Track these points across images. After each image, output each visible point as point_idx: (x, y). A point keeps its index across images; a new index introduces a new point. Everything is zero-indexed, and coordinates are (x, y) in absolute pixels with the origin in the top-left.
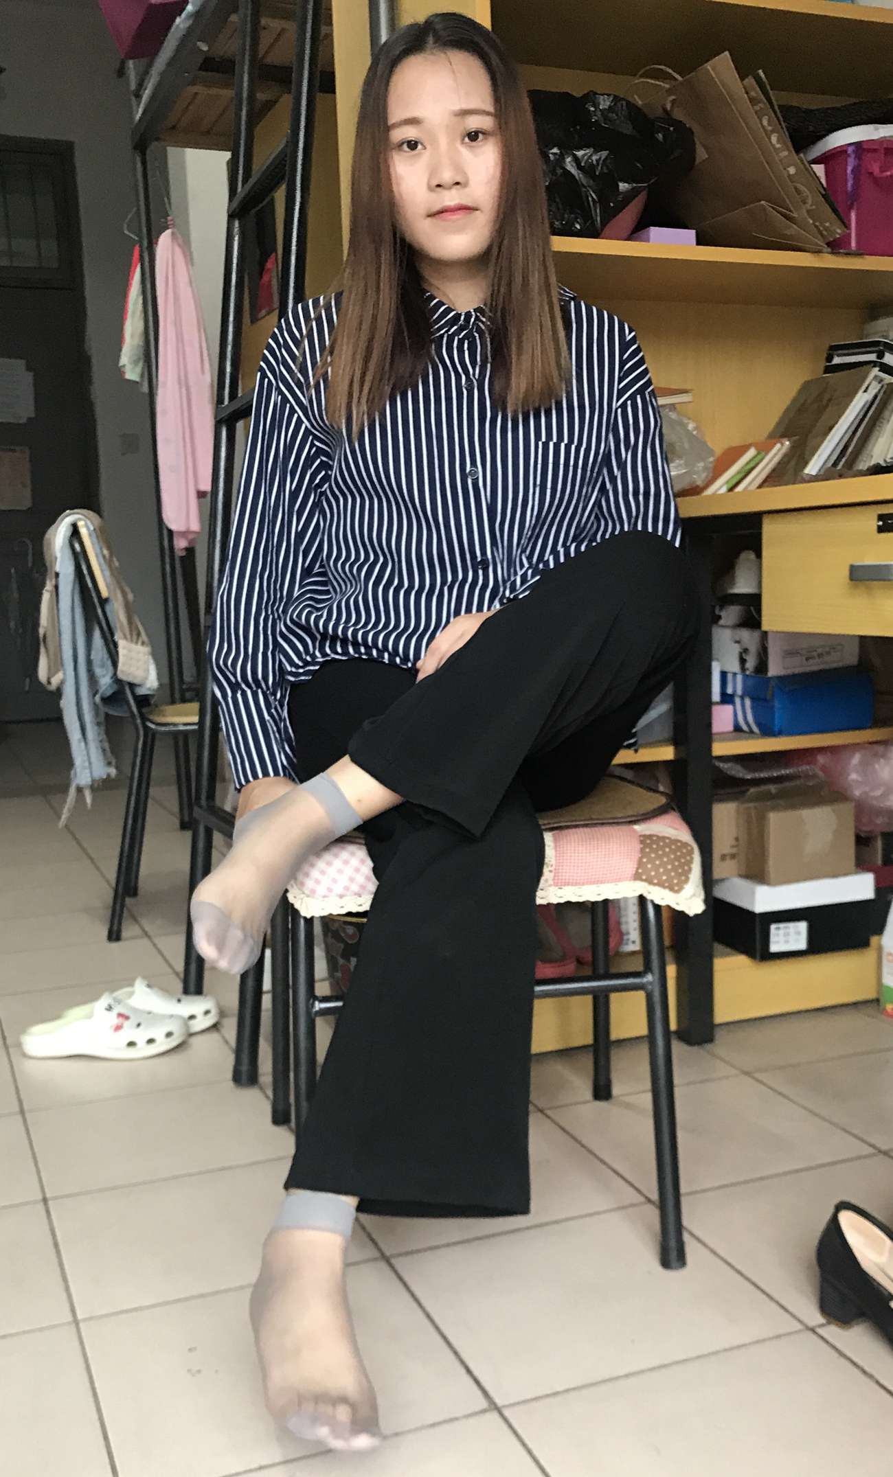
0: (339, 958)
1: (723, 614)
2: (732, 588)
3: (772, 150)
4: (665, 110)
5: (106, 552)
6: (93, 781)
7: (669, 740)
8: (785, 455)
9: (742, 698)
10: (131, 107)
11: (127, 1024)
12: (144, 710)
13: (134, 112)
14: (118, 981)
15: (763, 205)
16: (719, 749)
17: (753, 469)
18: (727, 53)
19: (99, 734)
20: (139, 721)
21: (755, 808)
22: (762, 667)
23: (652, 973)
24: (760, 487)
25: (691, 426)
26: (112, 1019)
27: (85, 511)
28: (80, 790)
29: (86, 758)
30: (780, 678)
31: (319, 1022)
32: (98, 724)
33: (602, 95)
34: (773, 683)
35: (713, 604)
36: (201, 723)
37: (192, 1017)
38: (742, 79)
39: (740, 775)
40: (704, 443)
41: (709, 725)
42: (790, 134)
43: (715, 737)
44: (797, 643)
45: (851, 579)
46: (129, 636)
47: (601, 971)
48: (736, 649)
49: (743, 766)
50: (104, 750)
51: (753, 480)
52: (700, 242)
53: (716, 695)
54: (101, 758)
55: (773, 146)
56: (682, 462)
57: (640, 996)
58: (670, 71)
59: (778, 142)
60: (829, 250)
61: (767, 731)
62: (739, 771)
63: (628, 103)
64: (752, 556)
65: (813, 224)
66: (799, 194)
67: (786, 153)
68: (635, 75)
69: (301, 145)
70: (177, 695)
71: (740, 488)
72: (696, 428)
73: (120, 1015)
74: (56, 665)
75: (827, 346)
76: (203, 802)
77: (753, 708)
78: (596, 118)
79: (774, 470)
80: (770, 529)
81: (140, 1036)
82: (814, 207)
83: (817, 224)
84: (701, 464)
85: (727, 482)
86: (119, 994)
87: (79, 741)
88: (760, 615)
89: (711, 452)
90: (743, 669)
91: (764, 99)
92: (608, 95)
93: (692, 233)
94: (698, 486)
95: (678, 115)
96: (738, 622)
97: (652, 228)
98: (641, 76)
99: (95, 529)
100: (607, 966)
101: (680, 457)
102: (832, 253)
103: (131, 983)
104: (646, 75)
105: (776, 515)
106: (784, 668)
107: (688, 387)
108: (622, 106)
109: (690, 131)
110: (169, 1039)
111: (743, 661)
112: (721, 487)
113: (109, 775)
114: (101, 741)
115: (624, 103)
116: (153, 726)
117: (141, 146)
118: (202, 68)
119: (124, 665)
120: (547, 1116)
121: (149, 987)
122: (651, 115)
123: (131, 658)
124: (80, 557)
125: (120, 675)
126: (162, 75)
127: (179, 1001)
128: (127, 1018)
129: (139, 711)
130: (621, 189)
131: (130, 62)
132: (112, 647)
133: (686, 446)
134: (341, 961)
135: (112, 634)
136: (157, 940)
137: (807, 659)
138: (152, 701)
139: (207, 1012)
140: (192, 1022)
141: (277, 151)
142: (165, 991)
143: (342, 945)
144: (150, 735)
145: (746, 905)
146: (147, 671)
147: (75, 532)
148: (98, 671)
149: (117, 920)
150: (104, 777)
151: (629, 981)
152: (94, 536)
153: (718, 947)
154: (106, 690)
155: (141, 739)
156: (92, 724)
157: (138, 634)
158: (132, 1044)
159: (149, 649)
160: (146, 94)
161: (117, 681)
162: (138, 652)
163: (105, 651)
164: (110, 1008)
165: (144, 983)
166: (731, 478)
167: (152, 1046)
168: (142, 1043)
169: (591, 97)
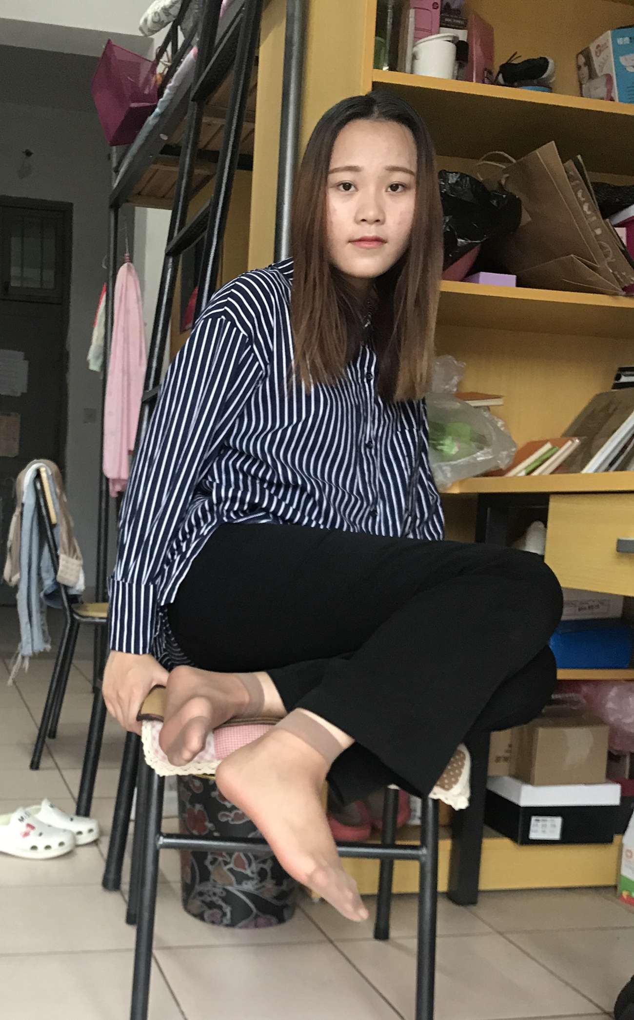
0: (186, 805)
3: (583, 215)
4: (500, 184)
5: (58, 491)
6: (34, 653)
8: (575, 450)
10: (111, 179)
11: (32, 832)
12: (73, 606)
13: (113, 182)
15: (572, 257)
17: (547, 459)
18: (553, 142)
19: (42, 620)
20: (68, 613)
23: (427, 847)
24: (553, 473)
25: (500, 424)
26: (23, 828)
27: (47, 461)
28: (23, 658)
29: (30, 636)
32: (42, 612)
33: (452, 173)
34: (565, 625)
37: (79, 833)
38: (563, 162)
40: (510, 438)
42: (599, 204)
44: (572, 596)
45: (618, 551)
46: (67, 550)
47: (388, 841)
50: (44, 632)
51: (546, 468)
52: (519, 284)
54: (41, 636)
55: (584, 212)
56: (490, 450)
57: (416, 864)
58: (506, 155)
59: (589, 209)
60: (624, 293)
63: (471, 178)
64: (540, 525)
65: (613, 273)
66: (602, 250)
67: (594, 218)
68: (479, 159)
69: (220, 205)
70: (100, 596)
71: (536, 473)
72: (505, 425)
73: (28, 825)
74: (17, 568)
75: (616, 367)
78: (445, 190)
80: (554, 505)
82: (614, 260)
83: (616, 273)
85: (526, 468)
86: (29, 809)
87: (26, 624)
89: (515, 446)
91: (580, 177)
92: (456, 173)
93: (513, 278)
94: (501, 470)
95: (510, 188)
97: (482, 272)
98: (483, 160)
100: (393, 840)
101: (488, 446)
102: (626, 296)
103: (40, 804)
104: (490, 158)
105: (562, 495)
107: (500, 394)
108: (466, 181)
109: (519, 201)
110: (61, 848)
112: (520, 471)
113: (45, 649)
114: (43, 625)
115: (468, 179)
116: (77, 617)
117: (115, 206)
118: (162, 152)
119: (62, 571)
120: (336, 947)
121: (52, 806)
122: (489, 188)
123: (67, 568)
124: (39, 494)
125: (59, 579)
126: (135, 157)
127: (72, 820)
128: (33, 828)
129: (70, 607)
130: (459, 244)
131: (114, 148)
132: (55, 559)
133: (494, 438)
134: (188, 806)
135: (56, 550)
136: (64, 773)
137: (580, 610)
138: (80, 600)
139: (91, 831)
140: (79, 837)
141: (203, 209)
142: (63, 811)
143: (190, 794)
144: (76, 625)
145: (513, 799)
146: (78, 577)
147: (38, 475)
148: (44, 575)
149: (37, 754)
150: (42, 650)
151: (409, 852)
152: (51, 479)
153: (487, 829)
154: (49, 589)
155: (68, 626)
156: (37, 612)
157: (75, 551)
158: (34, 848)
159: (81, 562)
160: (122, 170)
161: (56, 583)
162: (73, 564)
163: (50, 561)
164: (22, 819)
165: (49, 803)
166: (529, 465)
167: (48, 851)
168: (41, 848)
169: (443, 174)
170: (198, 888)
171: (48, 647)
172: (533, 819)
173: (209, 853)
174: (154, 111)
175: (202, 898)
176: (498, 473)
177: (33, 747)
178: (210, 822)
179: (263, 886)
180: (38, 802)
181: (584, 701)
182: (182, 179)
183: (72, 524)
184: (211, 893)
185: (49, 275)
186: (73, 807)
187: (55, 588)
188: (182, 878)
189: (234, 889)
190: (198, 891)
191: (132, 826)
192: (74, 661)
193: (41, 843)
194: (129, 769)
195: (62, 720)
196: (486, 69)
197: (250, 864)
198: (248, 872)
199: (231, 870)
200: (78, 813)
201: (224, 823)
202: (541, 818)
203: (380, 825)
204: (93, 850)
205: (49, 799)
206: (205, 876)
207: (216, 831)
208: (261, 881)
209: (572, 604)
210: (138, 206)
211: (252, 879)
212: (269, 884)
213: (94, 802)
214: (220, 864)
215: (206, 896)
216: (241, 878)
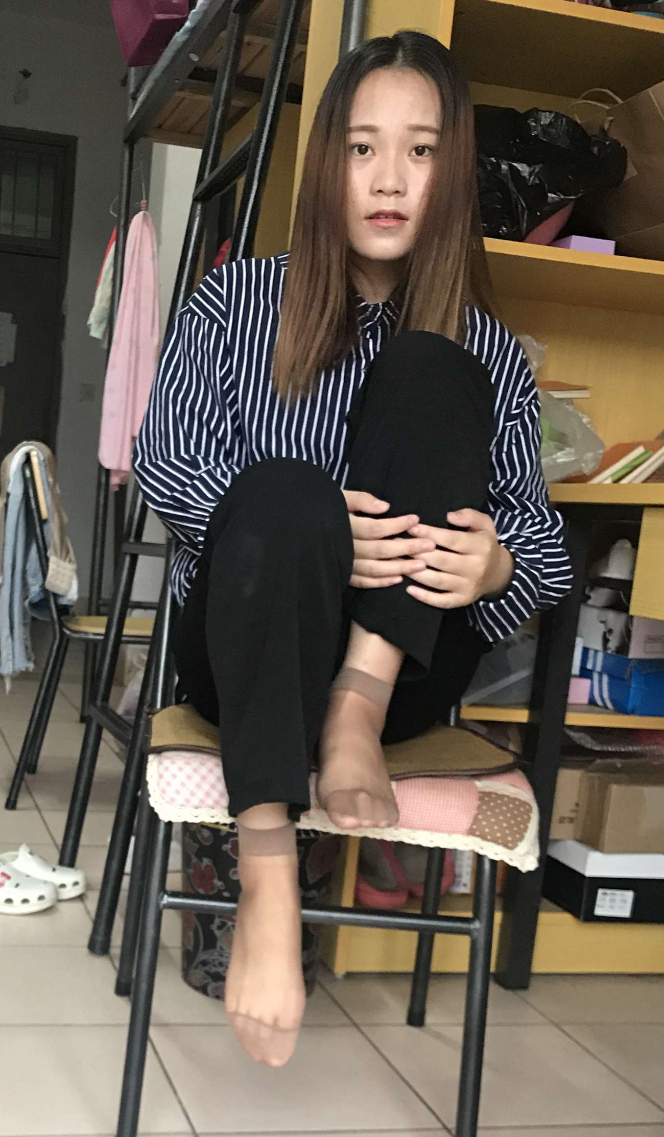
0: (193, 856)
1: (592, 595)
2: (606, 572)
4: (602, 128)
6: (14, 672)
7: (525, 704)
9: (600, 674)
10: (127, 105)
12: (63, 618)
13: (129, 112)
14: (8, 845)
16: (572, 719)
17: (639, 465)
19: (24, 633)
20: (57, 626)
21: (599, 778)
22: (623, 648)
23: (479, 920)
24: (645, 481)
25: (585, 420)
27: (38, 444)
29: (11, 652)
30: (640, 661)
31: (167, 915)
32: (25, 625)
33: (545, 112)
34: (632, 664)
36: (107, 635)
37: (63, 886)
39: (589, 746)
40: (597, 436)
41: (566, 695)
43: (569, 707)
44: (660, 629)
46: (59, 552)
47: (429, 910)
48: (602, 628)
49: (593, 738)
50: (26, 648)
51: (638, 475)
52: (618, 252)
53: (576, 670)
54: (24, 653)
56: (573, 450)
57: (467, 940)
58: (611, 94)
61: (621, 708)
62: (587, 742)
63: (568, 120)
64: (628, 545)
69: (264, 140)
70: (94, 609)
71: (624, 482)
72: (589, 423)
73: (3, 874)
76: (99, 703)
77: (609, 687)
78: (536, 132)
80: (649, 521)
85: (612, 475)
86: (4, 856)
87: (7, 637)
89: (603, 447)
90: (605, 647)
92: (550, 112)
93: (612, 243)
94: (585, 475)
95: (614, 133)
96: (606, 604)
97: (573, 236)
98: (584, 98)
99: (44, 460)
100: (435, 910)
101: (570, 446)
103: (17, 850)
105: (656, 509)
106: (644, 652)
107: (587, 385)
108: (562, 123)
109: (624, 151)
110: (40, 902)
111: (606, 641)
112: (606, 479)
113: (27, 668)
114: (25, 639)
115: (564, 120)
116: (68, 632)
117: (131, 140)
118: (191, 77)
119: (52, 576)
120: (362, 1033)
121: (31, 853)
122: (589, 133)
123: (58, 573)
124: (28, 482)
125: (48, 586)
126: (157, 81)
127: (54, 870)
128: (9, 878)
129: (59, 618)
130: (549, 200)
131: (133, 69)
132: (44, 560)
133: (579, 436)
134: (195, 860)
135: (46, 550)
136: (45, 814)
138: (72, 610)
139: (76, 884)
140: (62, 890)
141: (241, 146)
142: (44, 860)
143: (197, 846)
144: (65, 641)
145: (577, 867)
146: (70, 585)
147: (28, 461)
148: (30, 580)
149: (14, 791)
150: (23, 669)
151: (456, 924)
152: (43, 464)
153: (545, 902)
154: (35, 596)
155: (57, 642)
156: (19, 623)
157: (68, 552)
158: (9, 901)
159: (74, 566)
160: (141, 98)
161: (44, 590)
162: (65, 569)
163: (38, 564)
165: (28, 850)
166: (618, 472)
167: (25, 905)
168: (17, 901)
169: (534, 113)
170: (201, 956)
171: (31, 666)
172: (600, 892)
173: (216, 916)
174: (182, 25)
175: (206, 968)
176: (581, 478)
177: (10, 784)
178: (220, 879)
180: (16, 847)
182: (217, 109)
183: (66, 519)
184: (216, 963)
185: (46, 223)
186: (56, 856)
187: (42, 595)
188: (183, 944)
190: (201, 960)
191: (126, 881)
192: (60, 685)
193: (17, 895)
194: (125, 813)
195: (44, 753)
200: (61, 863)
202: (609, 892)
203: (420, 892)
204: (78, 906)
205: (28, 845)
206: (211, 942)
207: (225, 890)
210: (157, 142)
213: (81, 852)
215: (211, 965)
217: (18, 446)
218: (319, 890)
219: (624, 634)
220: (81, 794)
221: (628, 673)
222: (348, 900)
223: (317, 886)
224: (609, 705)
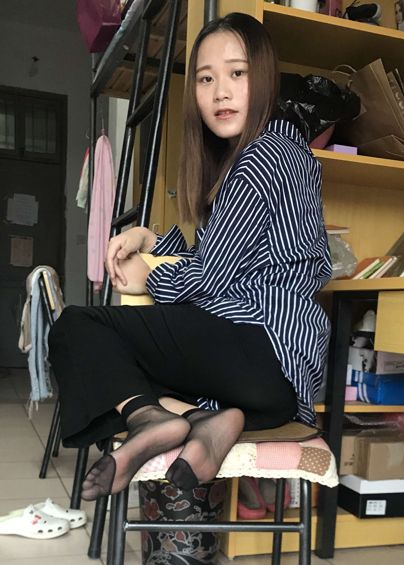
0: (145, 498)
1: (355, 341)
2: (361, 328)
3: (399, 109)
4: (347, 87)
5: (56, 287)
6: (40, 399)
7: (323, 403)
8: (394, 264)
9: (362, 384)
11: (39, 521)
13: (93, 79)
14: (39, 499)
15: (392, 137)
16: (348, 409)
17: (378, 269)
18: (380, 60)
22: (373, 369)
23: (303, 523)
25: (347, 246)
26: (32, 518)
27: (47, 267)
28: (34, 402)
29: (38, 387)
30: (382, 376)
33: (316, 76)
34: (378, 378)
35: (351, 336)
37: (73, 520)
38: (386, 74)
39: (358, 423)
40: (353, 256)
41: (344, 396)
43: (346, 403)
44: (393, 359)
47: (279, 520)
48: (361, 359)
49: (360, 419)
51: (378, 274)
52: (358, 154)
53: (349, 382)
54: (46, 387)
55: (400, 108)
56: (341, 264)
57: (297, 535)
58: (351, 68)
59: (403, 105)
61: (373, 402)
62: (357, 421)
63: (329, 81)
64: (373, 313)
68: (331, 69)
71: (371, 278)
72: (349, 247)
73: (36, 516)
74: (28, 341)
77: (367, 390)
78: (312, 88)
79: (388, 271)
80: (382, 299)
81: (45, 528)
84: (350, 266)
85: (363, 276)
86: (37, 506)
87: (35, 379)
88: (374, 343)
89: (356, 260)
91: (398, 84)
92: (319, 77)
93: (355, 149)
94: (347, 276)
95: (353, 89)
96: (364, 346)
97: (335, 145)
98: (335, 71)
99: (51, 276)
100: (282, 519)
101: (340, 261)
103: (44, 501)
104: (340, 69)
105: (386, 292)
106: (385, 370)
107: (347, 226)
108: (326, 82)
109: (359, 98)
110: (60, 531)
111: (364, 366)
112: (360, 277)
113: (48, 396)
114: (46, 380)
117: (94, 95)
118: (125, 59)
121: (53, 503)
122: (340, 88)
124: (42, 289)
126: (107, 61)
127: (68, 512)
128: (40, 518)
130: (322, 124)
131: (93, 54)
133: (343, 256)
134: (146, 500)
136: (63, 480)
137: (397, 367)
139: (81, 518)
140: (72, 523)
142: (61, 506)
143: (147, 492)
145: (356, 490)
147: (41, 277)
149: (44, 468)
150: (46, 397)
151: (292, 527)
152: (50, 279)
153: (339, 509)
156: (42, 370)
158: (41, 532)
160: (98, 71)
164: (32, 512)
165: (51, 501)
166: (366, 274)
167: (51, 533)
168: (45, 530)
169: (310, 77)
170: (153, 554)
171: (51, 395)
172: (368, 502)
173: (160, 532)
174: (119, 29)
175: (156, 561)
176: (346, 278)
177: (42, 463)
178: (161, 510)
179: (196, 551)
181: (399, 426)
184: (161, 557)
186: (69, 503)
188: (142, 548)
189: (177, 554)
190: (153, 556)
196: (337, 9)
197: (187, 538)
198: (186, 542)
199: (174, 541)
200: (71, 507)
201: (169, 510)
202: (373, 501)
203: (272, 508)
204: (83, 531)
205: (52, 498)
206: (157, 546)
207: (164, 516)
208: (194, 548)
209: (392, 364)
210: (111, 97)
211: (189, 547)
212: (200, 549)
214: (167, 537)
215: (158, 559)
216: (181, 547)
217: (35, 269)
218: (216, 512)
219: (374, 362)
220: (81, 466)
221: (376, 383)
222: (233, 517)
223: (215, 510)
224: (368, 401)
